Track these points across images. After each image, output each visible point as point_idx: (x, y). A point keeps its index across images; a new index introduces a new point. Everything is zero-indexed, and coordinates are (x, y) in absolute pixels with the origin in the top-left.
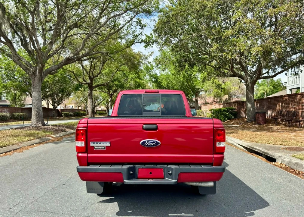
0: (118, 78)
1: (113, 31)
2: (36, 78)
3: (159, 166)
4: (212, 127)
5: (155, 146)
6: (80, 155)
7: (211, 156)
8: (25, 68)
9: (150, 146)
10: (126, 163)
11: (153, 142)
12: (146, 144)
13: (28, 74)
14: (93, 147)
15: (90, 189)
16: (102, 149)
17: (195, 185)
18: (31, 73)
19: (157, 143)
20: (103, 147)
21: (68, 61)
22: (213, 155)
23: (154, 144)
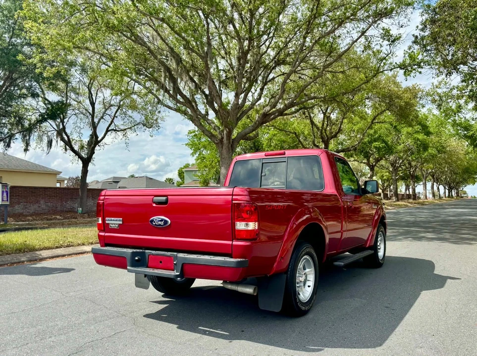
0: (380, 136)
1: (330, 60)
2: (224, 148)
3: (169, 253)
4: (231, 199)
5: (164, 226)
6: (101, 234)
7: (230, 242)
8: (210, 135)
9: (158, 225)
10: (130, 246)
11: (161, 221)
12: (155, 222)
13: (214, 142)
14: (108, 224)
15: (138, 282)
16: (116, 228)
17: (230, 288)
18: (217, 140)
19: (166, 222)
20: (117, 224)
21: (265, 118)
22: (233, 241)
23: (162, 223)
